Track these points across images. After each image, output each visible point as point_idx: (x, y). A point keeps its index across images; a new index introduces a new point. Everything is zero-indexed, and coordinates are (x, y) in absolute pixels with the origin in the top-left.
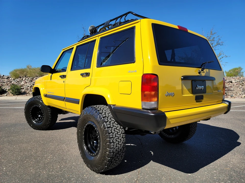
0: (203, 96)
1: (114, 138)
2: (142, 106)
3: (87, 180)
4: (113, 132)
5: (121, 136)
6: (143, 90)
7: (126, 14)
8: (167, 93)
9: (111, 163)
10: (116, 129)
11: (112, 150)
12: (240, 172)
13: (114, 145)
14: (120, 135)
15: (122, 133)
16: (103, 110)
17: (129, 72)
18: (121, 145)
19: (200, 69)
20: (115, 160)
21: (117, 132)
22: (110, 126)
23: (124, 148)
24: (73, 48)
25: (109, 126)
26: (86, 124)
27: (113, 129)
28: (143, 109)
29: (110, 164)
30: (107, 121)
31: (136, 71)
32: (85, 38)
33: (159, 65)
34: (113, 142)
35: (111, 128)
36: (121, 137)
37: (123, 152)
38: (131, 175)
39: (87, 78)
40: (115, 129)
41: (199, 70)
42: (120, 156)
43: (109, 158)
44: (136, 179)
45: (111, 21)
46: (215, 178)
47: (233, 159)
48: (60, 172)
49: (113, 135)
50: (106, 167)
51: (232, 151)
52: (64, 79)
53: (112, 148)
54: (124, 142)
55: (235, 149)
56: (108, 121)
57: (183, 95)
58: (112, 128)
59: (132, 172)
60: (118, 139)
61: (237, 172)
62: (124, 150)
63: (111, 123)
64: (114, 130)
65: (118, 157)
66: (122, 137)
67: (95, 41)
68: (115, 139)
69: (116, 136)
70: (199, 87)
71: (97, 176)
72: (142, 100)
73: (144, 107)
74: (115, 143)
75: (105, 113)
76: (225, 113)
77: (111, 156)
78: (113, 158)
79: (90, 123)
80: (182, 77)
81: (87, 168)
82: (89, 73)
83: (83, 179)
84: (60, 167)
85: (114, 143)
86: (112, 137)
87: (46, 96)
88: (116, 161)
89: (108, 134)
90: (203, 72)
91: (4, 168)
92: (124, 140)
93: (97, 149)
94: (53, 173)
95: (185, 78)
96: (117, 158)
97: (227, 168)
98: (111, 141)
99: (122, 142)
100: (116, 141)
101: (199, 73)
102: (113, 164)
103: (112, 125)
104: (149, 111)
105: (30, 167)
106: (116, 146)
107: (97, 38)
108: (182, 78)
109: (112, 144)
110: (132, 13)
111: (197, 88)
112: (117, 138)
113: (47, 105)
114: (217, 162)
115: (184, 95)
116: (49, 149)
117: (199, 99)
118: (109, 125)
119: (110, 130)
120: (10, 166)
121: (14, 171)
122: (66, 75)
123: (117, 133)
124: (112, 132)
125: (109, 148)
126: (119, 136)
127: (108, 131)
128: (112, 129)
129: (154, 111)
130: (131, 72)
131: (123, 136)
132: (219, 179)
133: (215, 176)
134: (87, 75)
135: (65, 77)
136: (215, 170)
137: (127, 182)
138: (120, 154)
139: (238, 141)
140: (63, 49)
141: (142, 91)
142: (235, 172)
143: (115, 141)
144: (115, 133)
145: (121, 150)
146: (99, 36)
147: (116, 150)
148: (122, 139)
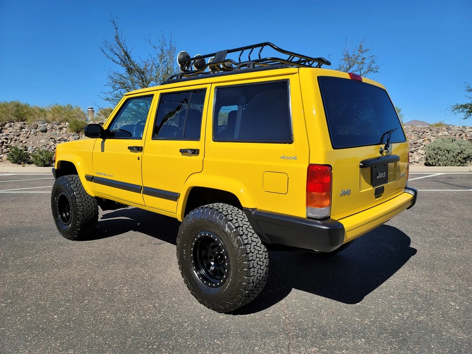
0: (383, 188)
1: (254, 260)
2: (307, 214)
3: (209, 324)
4: (253, 250)
5: (264, 256)
6: (309, 189)
8: (343, 190)
10: (256, 245)
11: (251, 279)
12: (427, 296)
13: (254, 272)
14: (262, 254)
15: (264, 251)
16: (231, 214)
17: (283, 157)
18: (263, 270)
19: (383, 146)
21: (258, 250)
22: (248, 241)
23: (266, 274)
24: (151, 96)
25: (246, 241)
26: (197, 235)
27: (252, 246)
28: (308, 218)
30: (242, 233)
31: (295, 158)
32: (175, 80)
33: (333, 148)
34: (253, 267)
38: (274, 312)
39: (194, 157)
40: (254, 246)
41: (381, 148)
43: (247, 292)
44: (284, 318)
45: (229, 51)
46: (395, 306)
47: (412, 275)
48: (159, 316)
49: (253, 256)
50: (240, 304)
52: (139, 154)
53: (252, 276)
56: (243, 234)
57: (361, 191)
58: (250, 244)
59: (273, 306)
60: (260, 261)
61: (422, 295)
62: (266, 276)
63: (249, 236)
64: (254, 248)
66: (265, 258)
67: (204, 90)
68: (256, 261)
69: (257, 257)
70: (380, 176)
71: (222, 316)
72: (307, 205)
73: (310, 215)
74: (256, 268)
75: (237, 220)
76: (408, 209)
77: (250, 288)
78: (252, 290)
79: (207, 234)
80: (361, 163)
82: (198, 150)
84: (154, 306)
86: (252, 260)
87: (90, 178)
88: (255, 294)
89: (245, 255)
90: (386, 151)
91: (55, 317)
92: (267, 262)
93: (223, 276)
94: (148, 317)
95: (365, 164)
97: (408, 291)
98: (251, 266)
99: (264, 265)
100: (258, 264)
101: (381, 152)
103: (250, 239)
104: (318, 222)
105: (101, 310)
106: (258, 273)
107: (208, 86)
108: (360, 166)
109: (253, 269)
110: (271, 45)
111: (378, 178)
112: (259, 259)
113: (93, 195)
116: (114, 276)
117: (379, 193)
119: (248, 248)
120: (63, 312)
121: (76, 319)
122: (142, 147)
123: (258, 253)
124: (250, 251)
125: (247, 277)
126: (261, 256)
127: (246, 251)
129: (325, 221)
130: (286, 158)
132: (401, 308)
134: (193, 153)
135: (141, 150)
136: (392, 294)
137: (272, 322)
138: (261, 284)
141: (307, 191)
142: (419, 297)
143: (255, 265)
144: (255, 253)
145: (262, 277)
146: (211, 83)
147: (257, 279)
148: (265, 261)
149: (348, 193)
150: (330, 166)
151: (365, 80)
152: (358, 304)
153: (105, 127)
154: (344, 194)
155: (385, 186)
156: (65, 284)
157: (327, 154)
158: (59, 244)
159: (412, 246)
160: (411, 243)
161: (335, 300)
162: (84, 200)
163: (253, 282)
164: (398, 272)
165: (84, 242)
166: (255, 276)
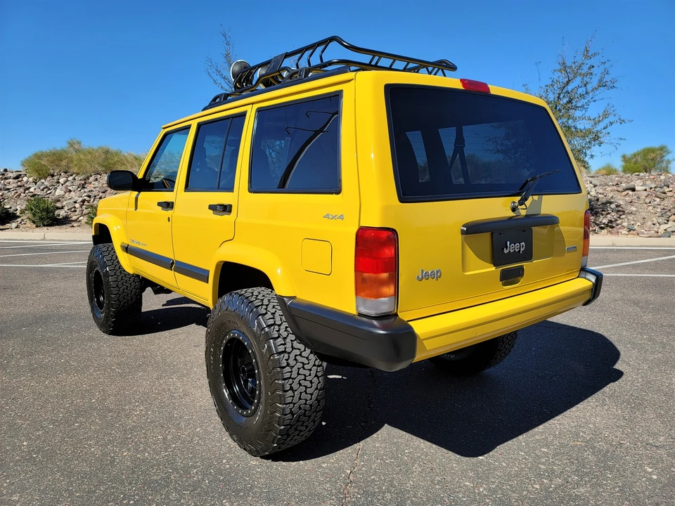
0: (522, 268)
1: (295, 379)
2: (357, 310)
3: (229, 473)
4: (292, 362)
5: (313, 373)
6: (359, 267)
7: (326, 42)
8: (423, 271)
9: (288, 437)
10: (300, 355)
11: (288, 408)
12: (607, 452)
13: (293, 397)
14: (310, 370)
15: (314, 365)
16: (267, 305)
17: (327, 216)
18: (312, 394)
19: (517, 199)
20: (296, 430)
21: (303, 363)
22: (285, 348)
23: (319, 401)
24: (188, 127)
25: (281, 349)
26: (226, 335)
27: (292, 356)
28: (360, 315)
29: (285, 440)
30: (277, 335)
31: (341, 217)
32: (218, 102)
33: (401, 201)
34: (291, 388)
35: (286, 355)
36: (313, 375)
37: (317, 410)
39: (226, 217)
40: (296, 356)
41: (514, 202)
42: (310, 421)
43: (282, 427)
44: (349, 472)
45: (287, 55)
46: (542, 467)
47: (597, 415)
48: (163, 454)
49: (291, 372)
50: (275, 445)
51: (599, 394)
52: (169, 213)
53: (290, 403)
54: (319, 387)
55: (606, 389)
56: (279, 337)
57: (466, 273)
58: (289, 353)
59: (341, 451)
60: (305, 379)
61: (600, 451)
62: (319, 405)
63: (288, 340)
64: (295, 359)
65: (303, 422)
66: (316, 376)
67: (243, 115)
68: (297, 380)
69: (298, 374)
70: (512, 248)
71: (255, 462)
72: (357, 294)
73: (364, 311)
74: (296, 390)
75: (273, 314)
76: (584, 305)
77: (287, 422)
78: (292, 426)
79: (236, 335)
80: (464, 226)
81: (230, 441)
82: (231, 206)
83: (219, 472)
84: (165, 439)
85: (294, 391)
86: (290, 378)
87: (127, 249)
88: (301, 431)
89: (279, 369)
90: (523, 206)
91: (25, 443)
92: (319, 382)
93: (254, 400)
94: (147, 454)
96: (302, 425)
97: (578, 441)
98: (288, 387)
99: (314, 386)
100: (300, 385)
101: (514, 210)
102: (292, 440)
103: (289, 344)
104: (375, 322)
105: (89, 438)
106: (300, 399)
107: (248, 108)
108: (462, 231)
109: (290, 393)
110: (340, 41)
111: (506, 251)
112: (303, 377)
113: (131, 272)
114: (554, 424)
115: (468, 271)
116: (135, 389)
117: (510, 277)
118: (283, 347)
119: (284, 358)
120: (38, 437)
121: (49, 449)
122: (173, 203)
123: (303, 367)
124: (288, 365)
125: (280, 404)
126: (307, 373)
127: (280, 363)
128: (291, 356)
129: (385, 322)
130: (331, 217)
131: (317, 372)
132: (552, 469)
133: (543, 464)
134: (223, 211)
135: (172, 207)
136: (547, 446)
138: (310, 417)
140: (163, 126)
141: (355, 271)
142: (593, 453)
143: (295, 386)
144: (295, 368)
145: (311, 406)
146: (253, 104)
147: (300, 408)
148: (315, 380)
149: (436, 275)
150: (394, 231)
151: (495, 90)
152: (480, 458)
153: (140, 176)
154: (425, 276)
155: (525, 265)
156: (64, 397)
157: (386, 210)
158: (91, 339)
159: (618, 366)
160: (619, 362)
161: (446, 448)
162: (120, 278)
163: (291, 413)
164: (574, 409)
165: (123, 337)
166: (294, 404)
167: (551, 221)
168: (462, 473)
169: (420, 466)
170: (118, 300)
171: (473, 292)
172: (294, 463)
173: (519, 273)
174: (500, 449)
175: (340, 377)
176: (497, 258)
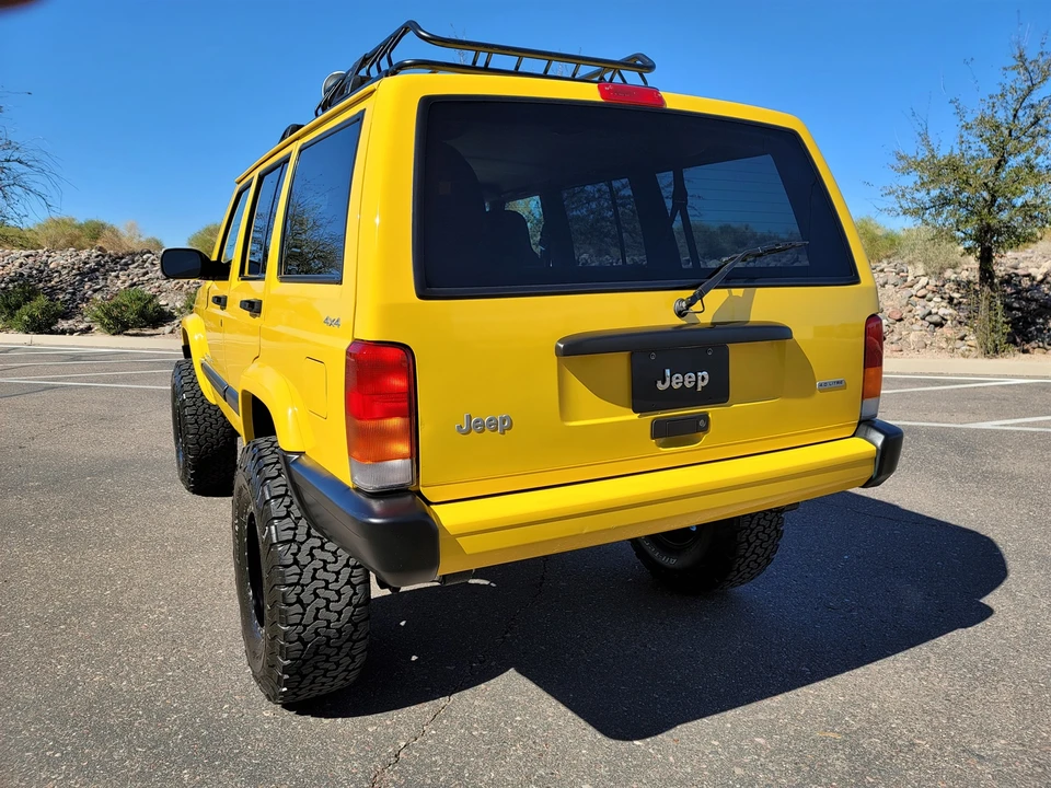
0: (705, 417)
1: (306, 586)
2: (352, 479)
4: (303, 558)
5: (344, 576)
8: (469, 418)
9: (303, 679)
10: (321, 547)
11: (294, 633)
12: (878, 757)
13: (303, 614)
14: (338, 573)
15: (347, 565)
17: (327, 321)
18: (340, 613)
19: (686, 295)
20: (317, 667)
21: (324, 560)
22: (295, 535)
23: (355, 625)
24: (253, 180)
25: (288, 535)
27: (305, 548)
28: (357, 489)
29: (300, 682)
30: (283, 513)
31: (338, 323)
33: (421, 296)
34: (299, 601)
35: (295, 546)
36: (343, 582)
37: (354, 637)
39: (257, 321)
40: (313, 548)
42: (342, 655)
43: (288, 662)
47: (896, 687)
49: (301, 575)
50: (285, 689)
51: (924, 648)
52: (223, 314)
53: (297, 624)
54: (354, 601)
55: (943, 640)
56: (285, 517)
57: (572, 424)
58: (300, 543)
60: (326, 588)
61: (864, 754)
62: (356, 630)
63: (301, 523)
64: (311, 554)
65: (328, 656)
66: (348, 582)
67: (287, 159)
68: (310, 588)
69: (314, 578)
70: (674, 380)
72: (350, 452)
73: (363, 484)
74: (309, 605)
77: (293, 655)
78: (305, 661)
80: (561, 341)
82: (261, 303)
85: (304, 607)
86: (298, 584)
88: (327, 670)
89: (279, 569)
92: (355, 594)
96: (327, 661)
97: (832, 731)
98: (292, 599)
99: (345, 599)
100: (317, 596)
101: (682, 313)
102: (312, 683)
103: (302, 530)
104: (375, 505)
106: (316, 618)
107: (293, 147)
108: (560, 350)
109: (297, 608)
111: (662, 386)
112: (322, 584)
114: (805, 695)
115: (576, 420)
117: (676, 432)
118: (292, 532)
119: (290, 552)
122: (227, 297)
123: (324, 568)
124: (296, 562)
125: (282, 624)
126: (332, 577)
127: (281, 559)
128: (303, 547)
130: (330, 323)
131: (351, 576)
133: (743, 766)
134: (256, 311)
135: (225, 305)
136: (769, 735)
138: (340, 648)
139: (988, 600)
140: (236, 180)
143: (307, 597)
144: (310, 567)
145: (339, 631)
146: (299, 139)
147: (317, 633)
148: (348, 590)
149: (503, 425)
150: (405, 348)
152: (637, 743)
153: (214, 258)
154: (474, 426)
155: (713, 412)
158: (166, 499)
162: (201, 410)
163: (300, 639)
164: (859, 671)
166: (305, 626)
167: (776, 333)
168: (589, 767)
169: (524, 747)
170: (198, 443)
171: (599, 456)
172: (326, 721)
173: (698, 426)
174: (681, 730)
175: (487, 583)
176: (642, 398)
